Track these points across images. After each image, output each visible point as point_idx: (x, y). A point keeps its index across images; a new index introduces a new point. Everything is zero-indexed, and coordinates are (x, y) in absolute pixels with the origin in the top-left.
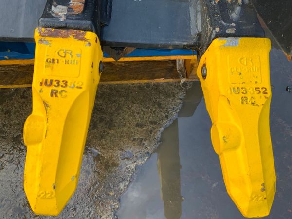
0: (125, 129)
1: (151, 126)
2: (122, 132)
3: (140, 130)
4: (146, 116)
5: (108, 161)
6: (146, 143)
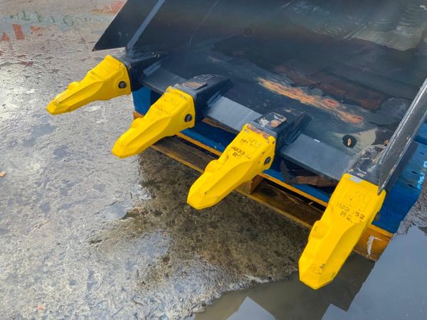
0: (263, 248)
1: (287, 261)
2: (259, 249)
3: (276, 257)
4: (289, 250)
5: (234, 260)
6: (275, 270)
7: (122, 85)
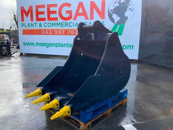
7: (40, 93)
